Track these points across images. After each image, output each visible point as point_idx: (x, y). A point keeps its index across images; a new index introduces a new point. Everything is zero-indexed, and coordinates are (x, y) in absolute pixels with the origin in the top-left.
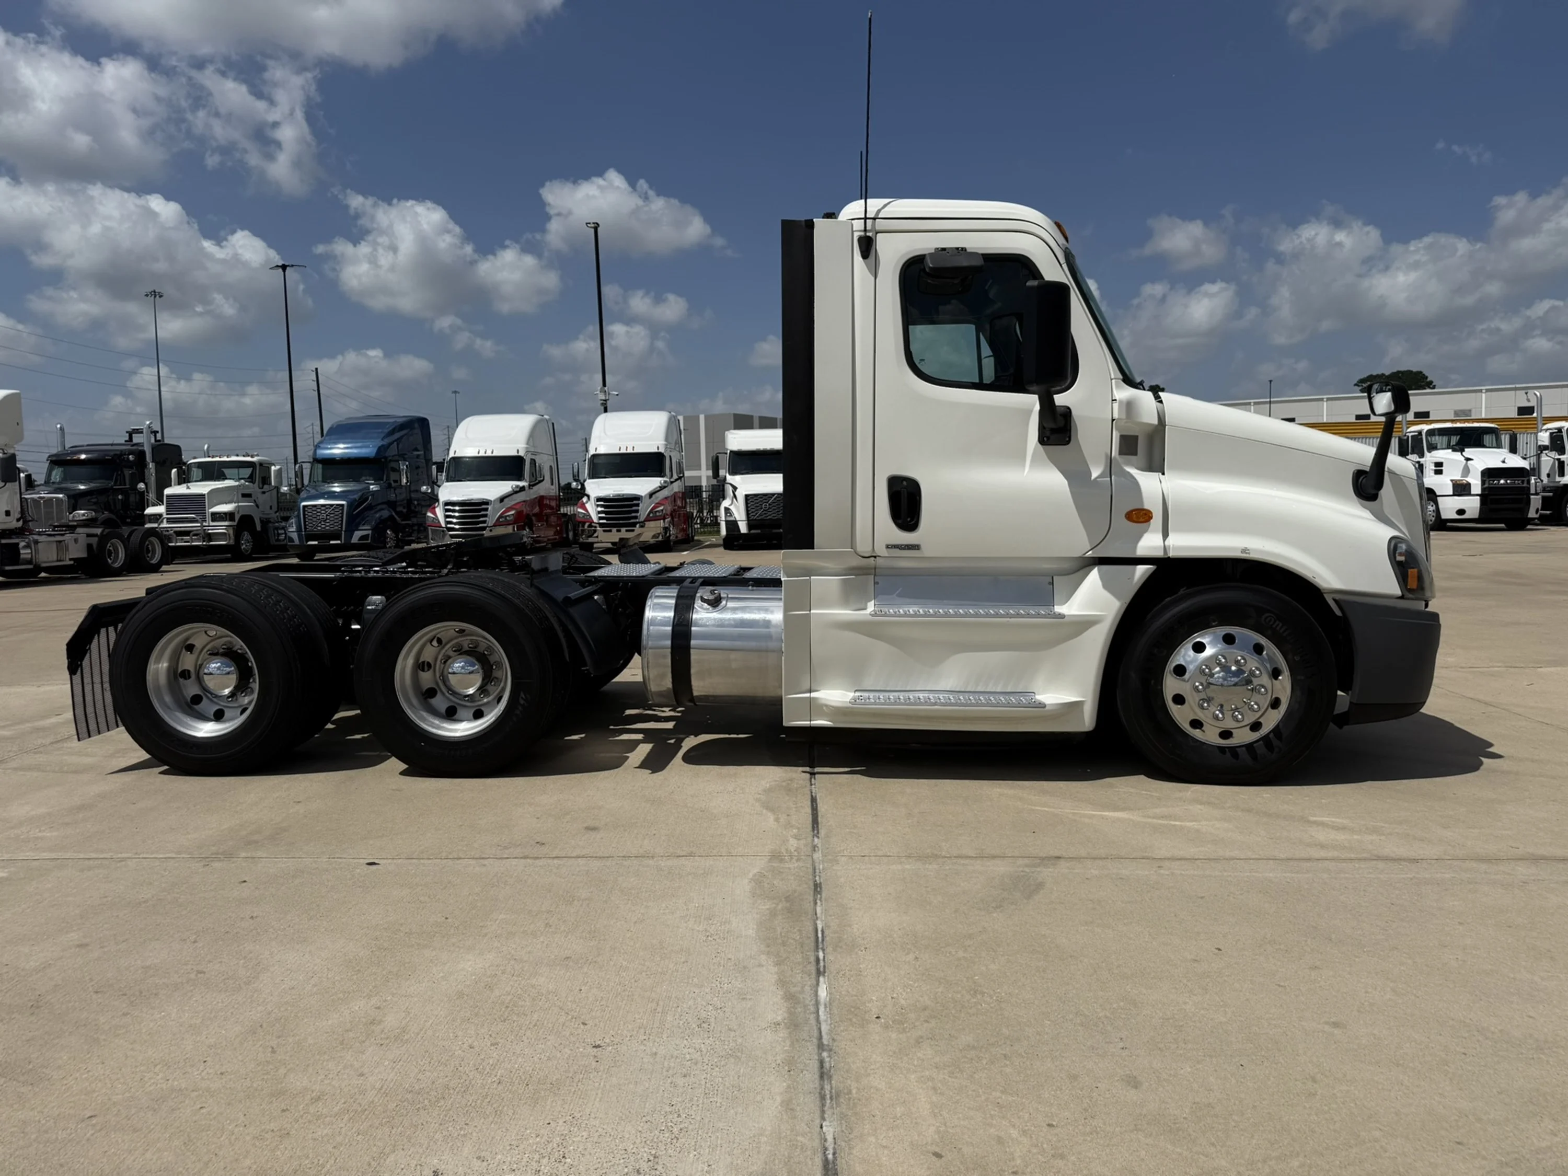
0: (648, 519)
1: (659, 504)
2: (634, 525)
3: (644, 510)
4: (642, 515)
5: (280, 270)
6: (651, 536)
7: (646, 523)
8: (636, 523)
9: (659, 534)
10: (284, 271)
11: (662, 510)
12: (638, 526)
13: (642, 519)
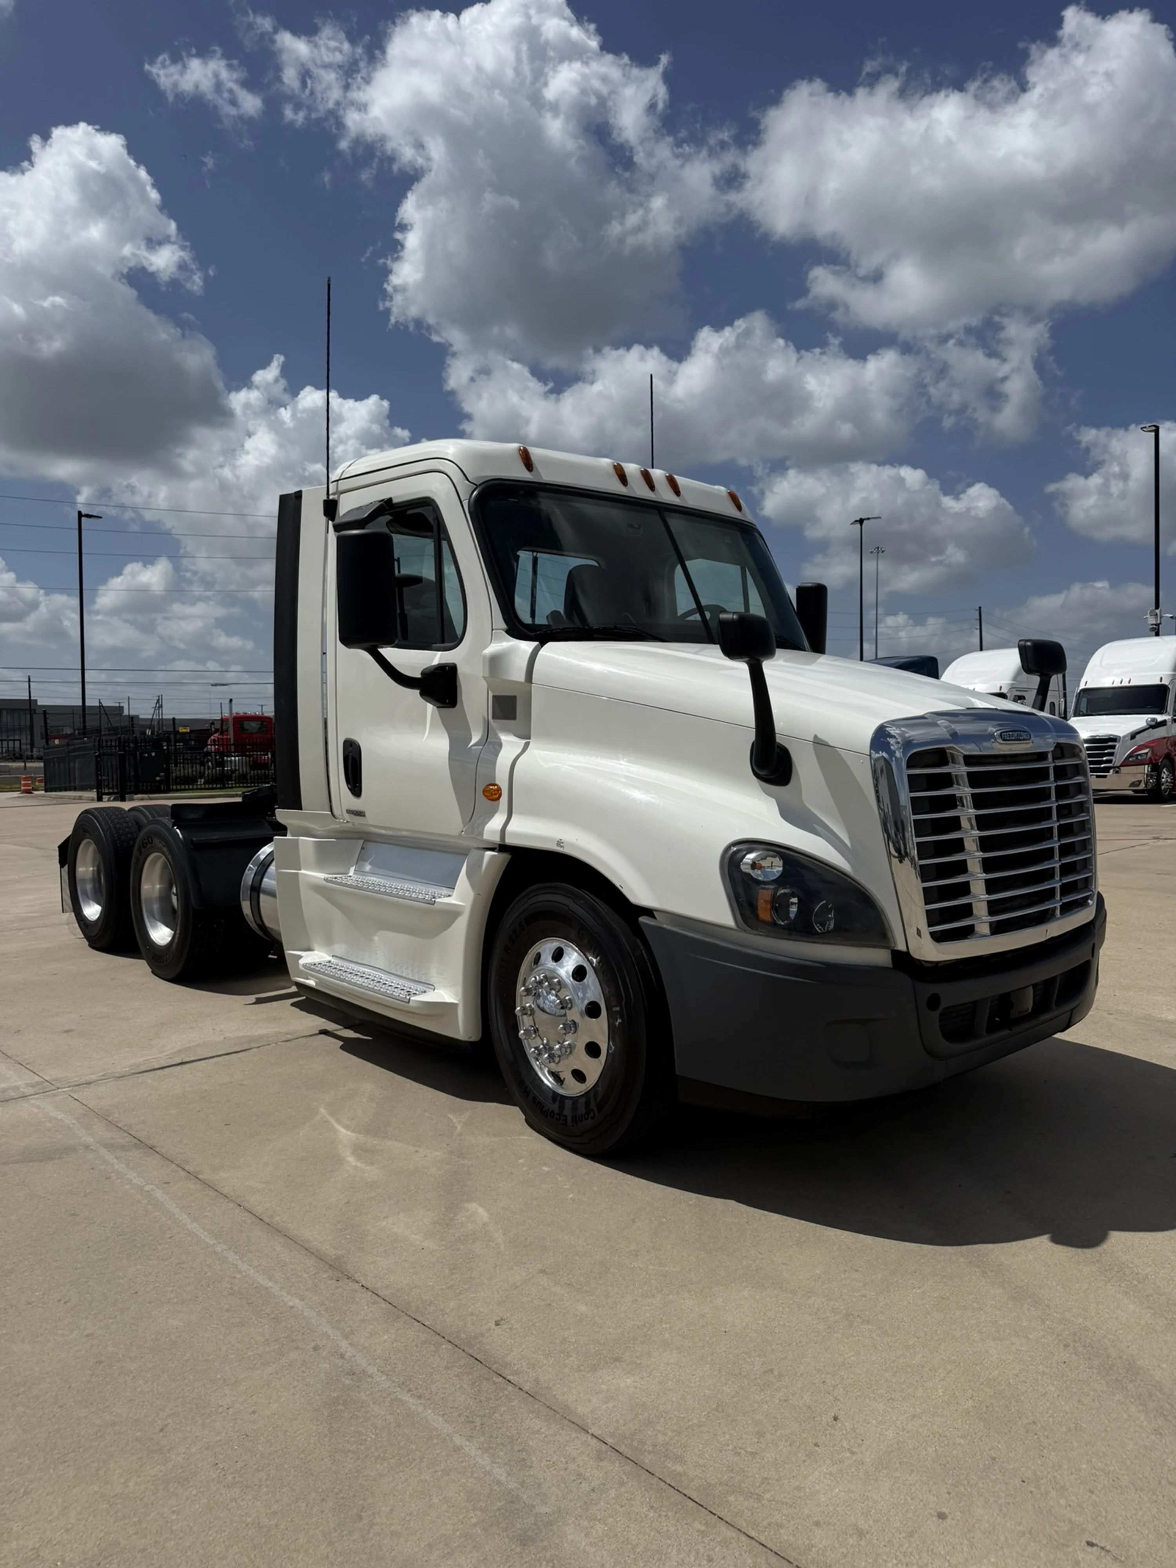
0: (1126, 763)
1: (1140, 748)
2: (1107, 770)
3: (1120, 754)
4: (1118, 760)
5: (858, 525)
6: (1128, 785)
7: (1122, 768)
8: (1110, 768)
9: (1140, 782)
10: (861, 525)
11: (1146, 753)
12: (1111, 771)
13: (1117, 764)
